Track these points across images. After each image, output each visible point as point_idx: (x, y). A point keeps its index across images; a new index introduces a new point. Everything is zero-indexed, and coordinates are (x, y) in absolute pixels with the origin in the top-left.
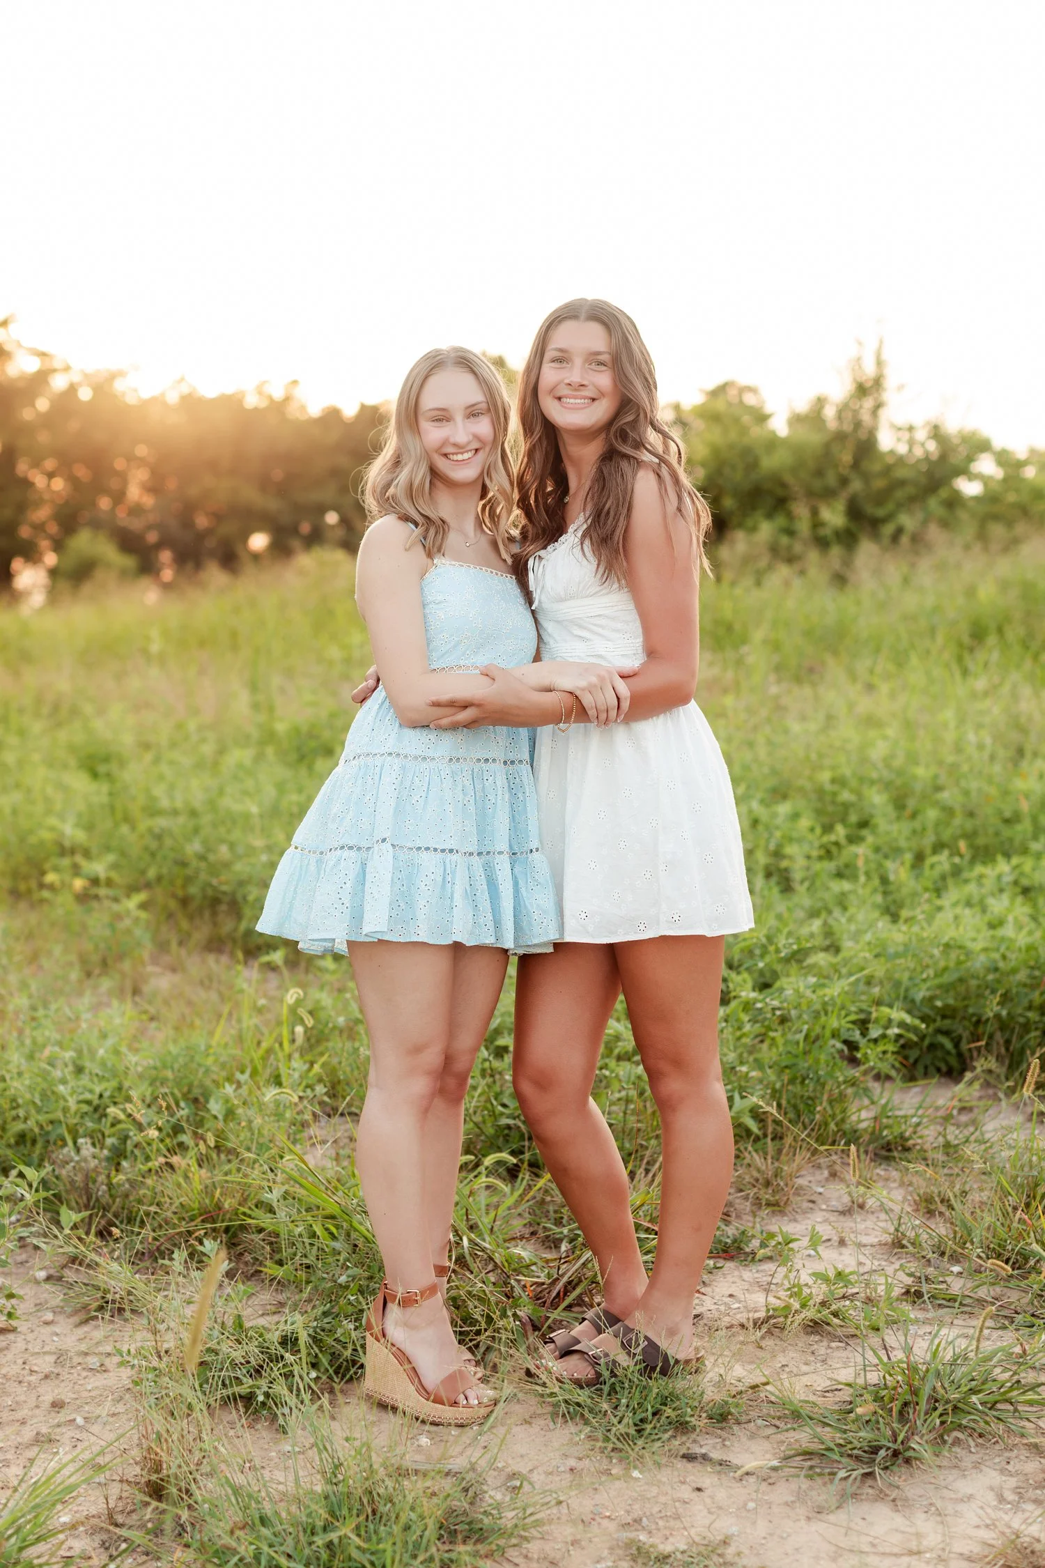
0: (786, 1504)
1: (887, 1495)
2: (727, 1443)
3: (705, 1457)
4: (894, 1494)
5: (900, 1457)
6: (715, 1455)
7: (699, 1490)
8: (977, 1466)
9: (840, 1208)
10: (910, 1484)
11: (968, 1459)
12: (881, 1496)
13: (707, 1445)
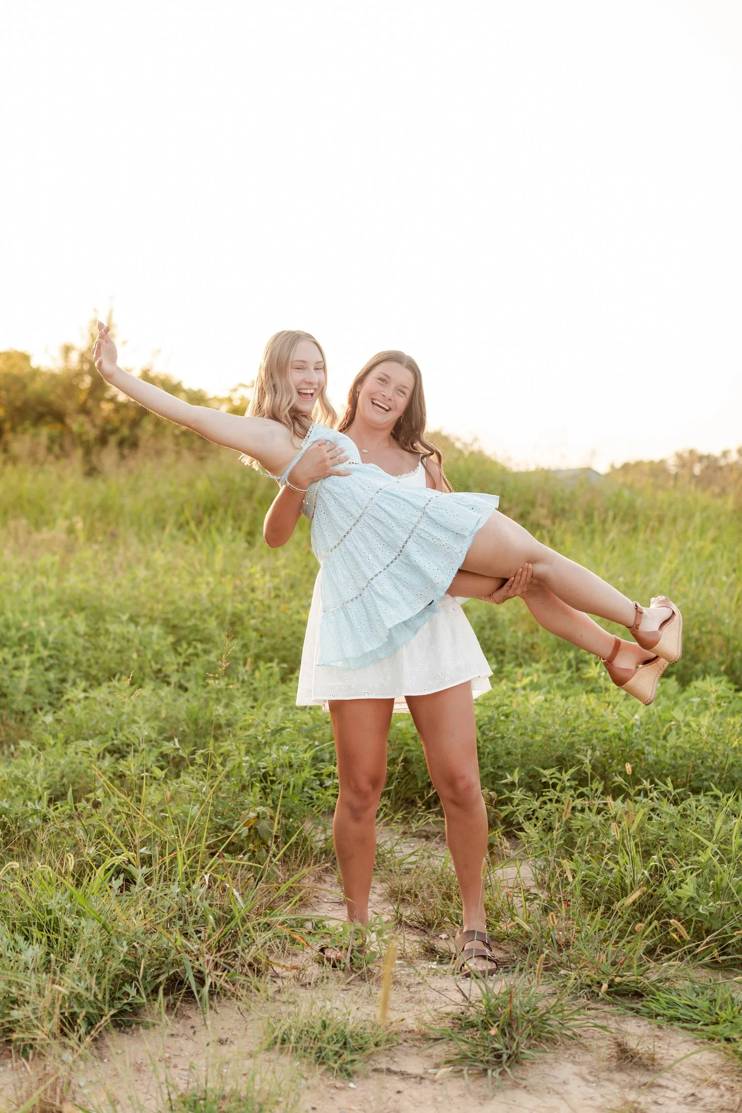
0: (460, 1096)
1: (519, 1084)
2: (395, 1059)
3: (389, 1071)
4: (524, 1083)
5: (515, 1059)
6: (394, 1068)
7: (399, 1092)
8: (556, 1060)
9: (336, 900)
10: (532, 1076)
11: (550, 1057)
12: (516, 1085)
13: (383, 1063)
